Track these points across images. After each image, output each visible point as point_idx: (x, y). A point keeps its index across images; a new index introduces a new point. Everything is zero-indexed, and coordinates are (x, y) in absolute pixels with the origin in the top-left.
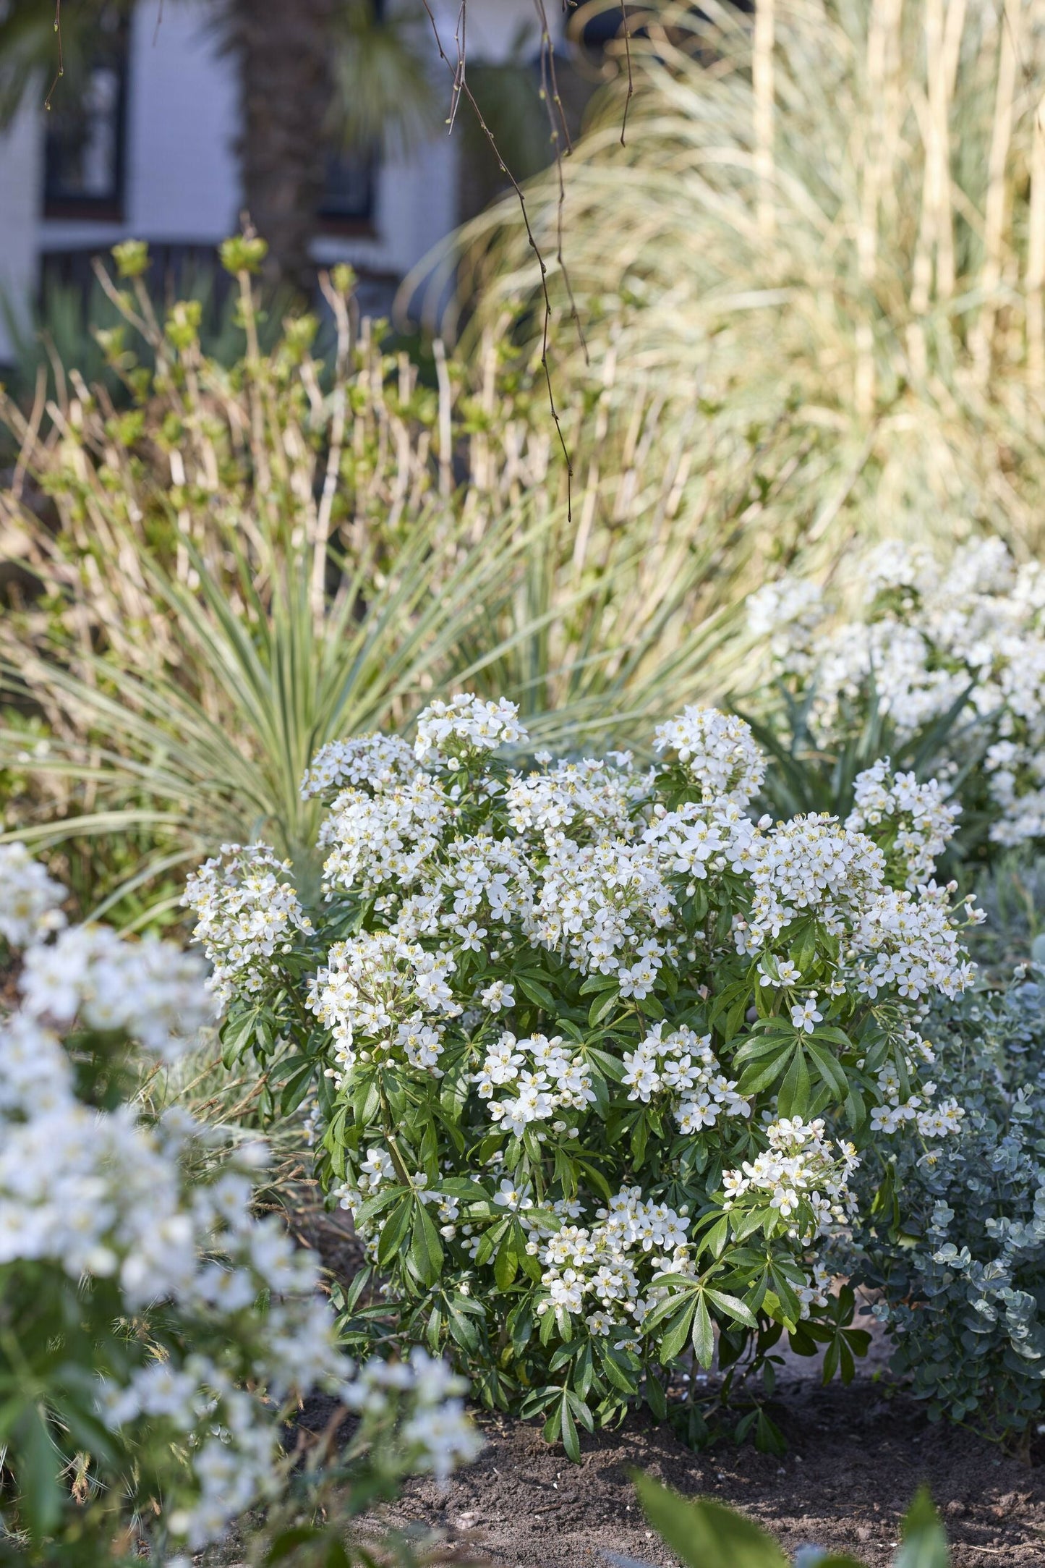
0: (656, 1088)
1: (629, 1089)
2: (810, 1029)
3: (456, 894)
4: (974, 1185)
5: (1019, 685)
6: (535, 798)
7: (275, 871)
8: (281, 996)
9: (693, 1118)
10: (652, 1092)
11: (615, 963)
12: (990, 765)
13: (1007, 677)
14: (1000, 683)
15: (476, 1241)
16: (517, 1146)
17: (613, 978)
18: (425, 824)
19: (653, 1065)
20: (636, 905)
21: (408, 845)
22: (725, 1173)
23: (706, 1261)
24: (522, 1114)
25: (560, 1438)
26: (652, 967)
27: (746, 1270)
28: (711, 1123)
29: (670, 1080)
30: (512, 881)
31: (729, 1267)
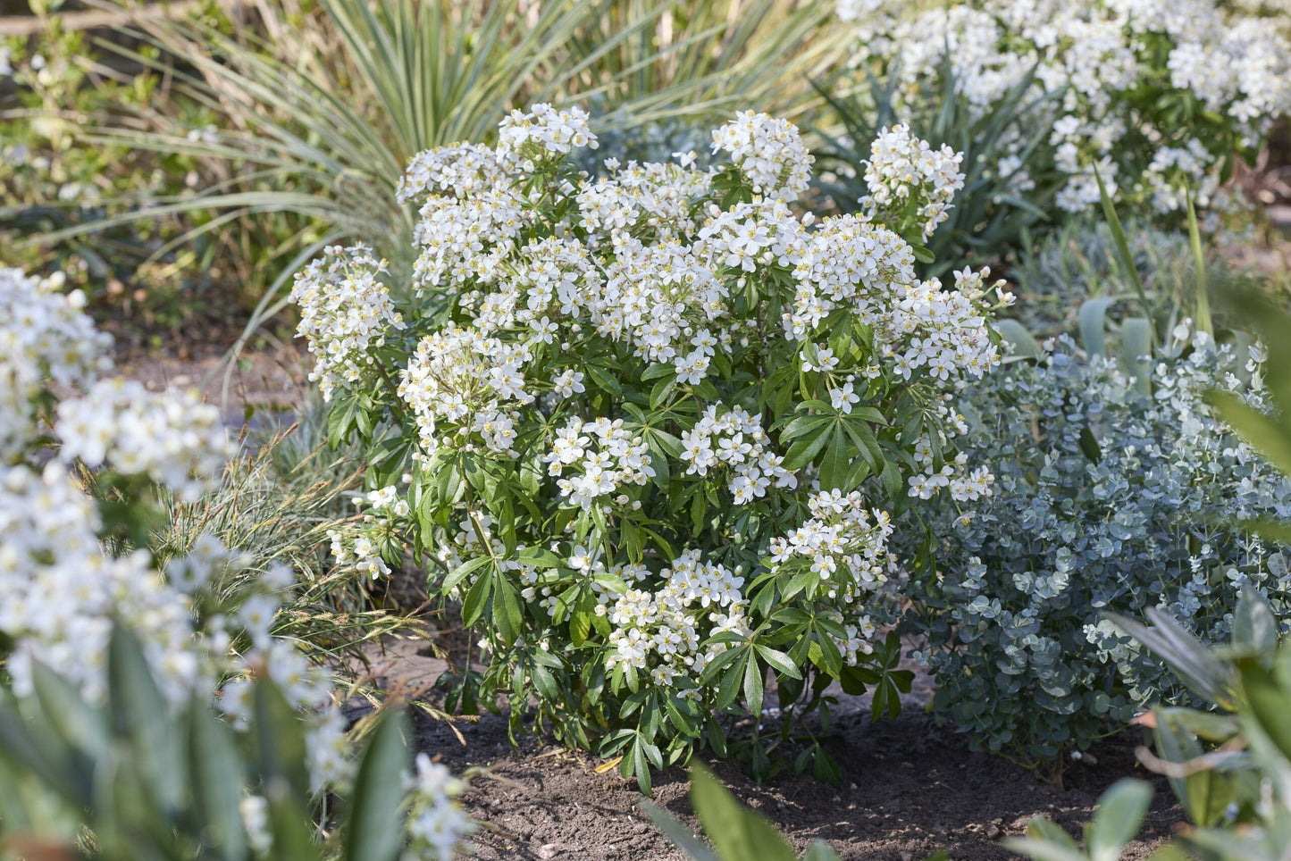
0: (711, 463)
1: (687, 464)
2: (848, 410)
3: (530, 292)
4: (1006, 542)
5: (1080, 65)
6: (603, 201)
7: (372, 269)
8: (380, 382)
9: (745, 490)
10: (709, 468)
11: (672, 352)
12: (1055, 139)
13: (1070, 57)
14: (1064, 63)
15: (553, 600)
16: (586, 519)
17: (670, 365)
18: (503, 227)
19: (708, 442)
20: (690, 300)
21: (487, 246)
22: (772, 540)
23: (757, 619)
24: (588, 491)
25: (635, 775)
26: (706, 355)
27: (793, 627)
28: (761, 494)
29: (723, 455)
30: (580, 278)
31: (776, 624)
